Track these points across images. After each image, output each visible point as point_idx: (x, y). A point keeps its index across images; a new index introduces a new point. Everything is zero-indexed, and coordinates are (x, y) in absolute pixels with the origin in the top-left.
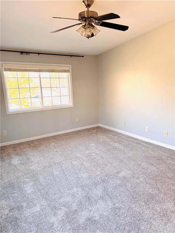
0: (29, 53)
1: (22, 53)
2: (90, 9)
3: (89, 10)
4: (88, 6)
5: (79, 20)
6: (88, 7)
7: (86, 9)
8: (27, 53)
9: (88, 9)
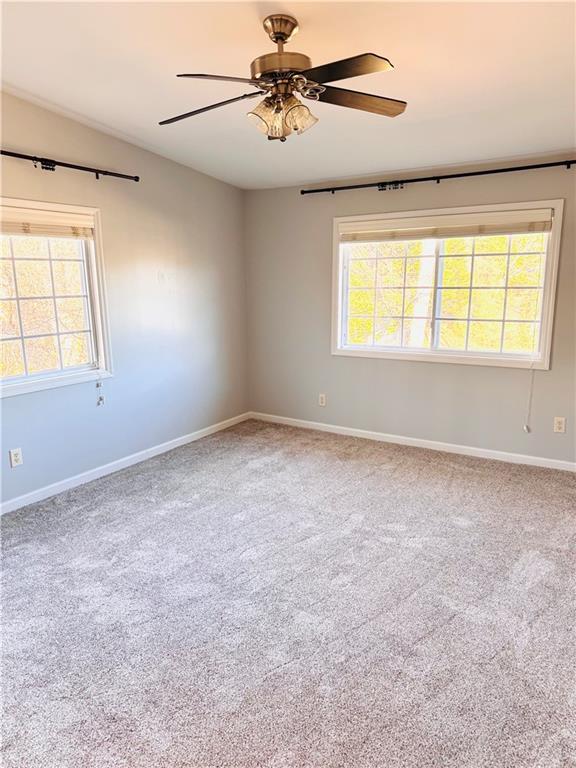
0: (402, 182)
1: (382, 185)
2: (287, 48)
3: (285, 50)
4: (280, 37)
5: (254, 81)
6: (279, 41)
7: (273, 48)
8: (396, 183)
9: (281, 48)
